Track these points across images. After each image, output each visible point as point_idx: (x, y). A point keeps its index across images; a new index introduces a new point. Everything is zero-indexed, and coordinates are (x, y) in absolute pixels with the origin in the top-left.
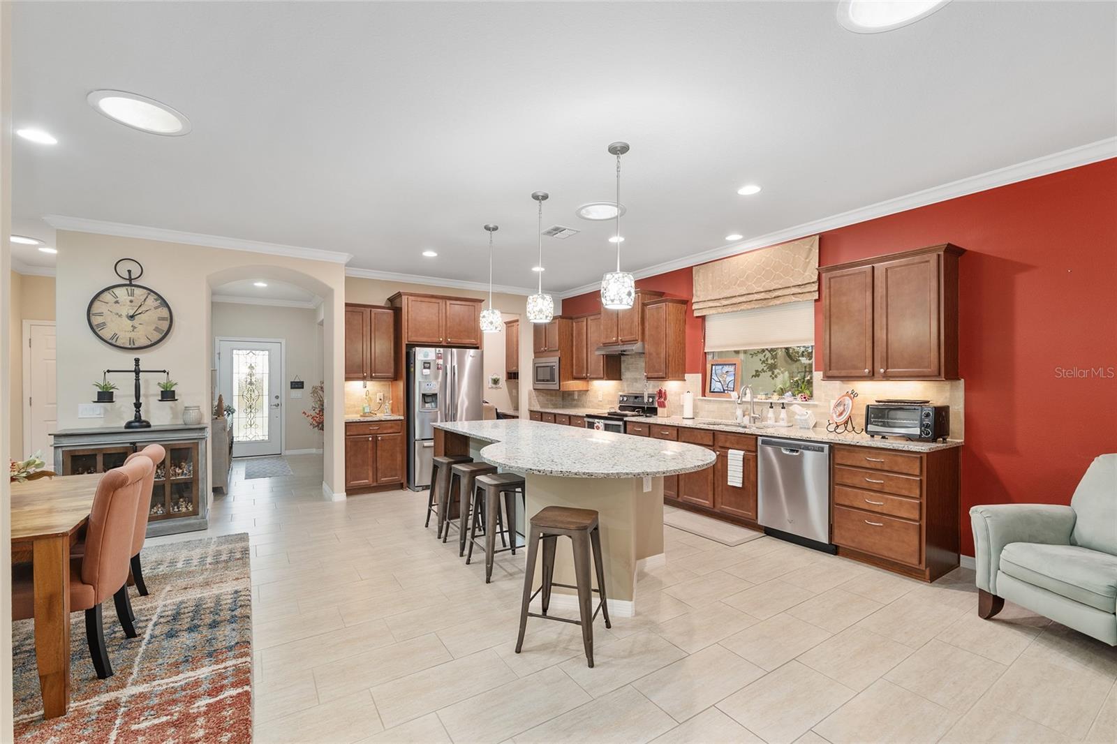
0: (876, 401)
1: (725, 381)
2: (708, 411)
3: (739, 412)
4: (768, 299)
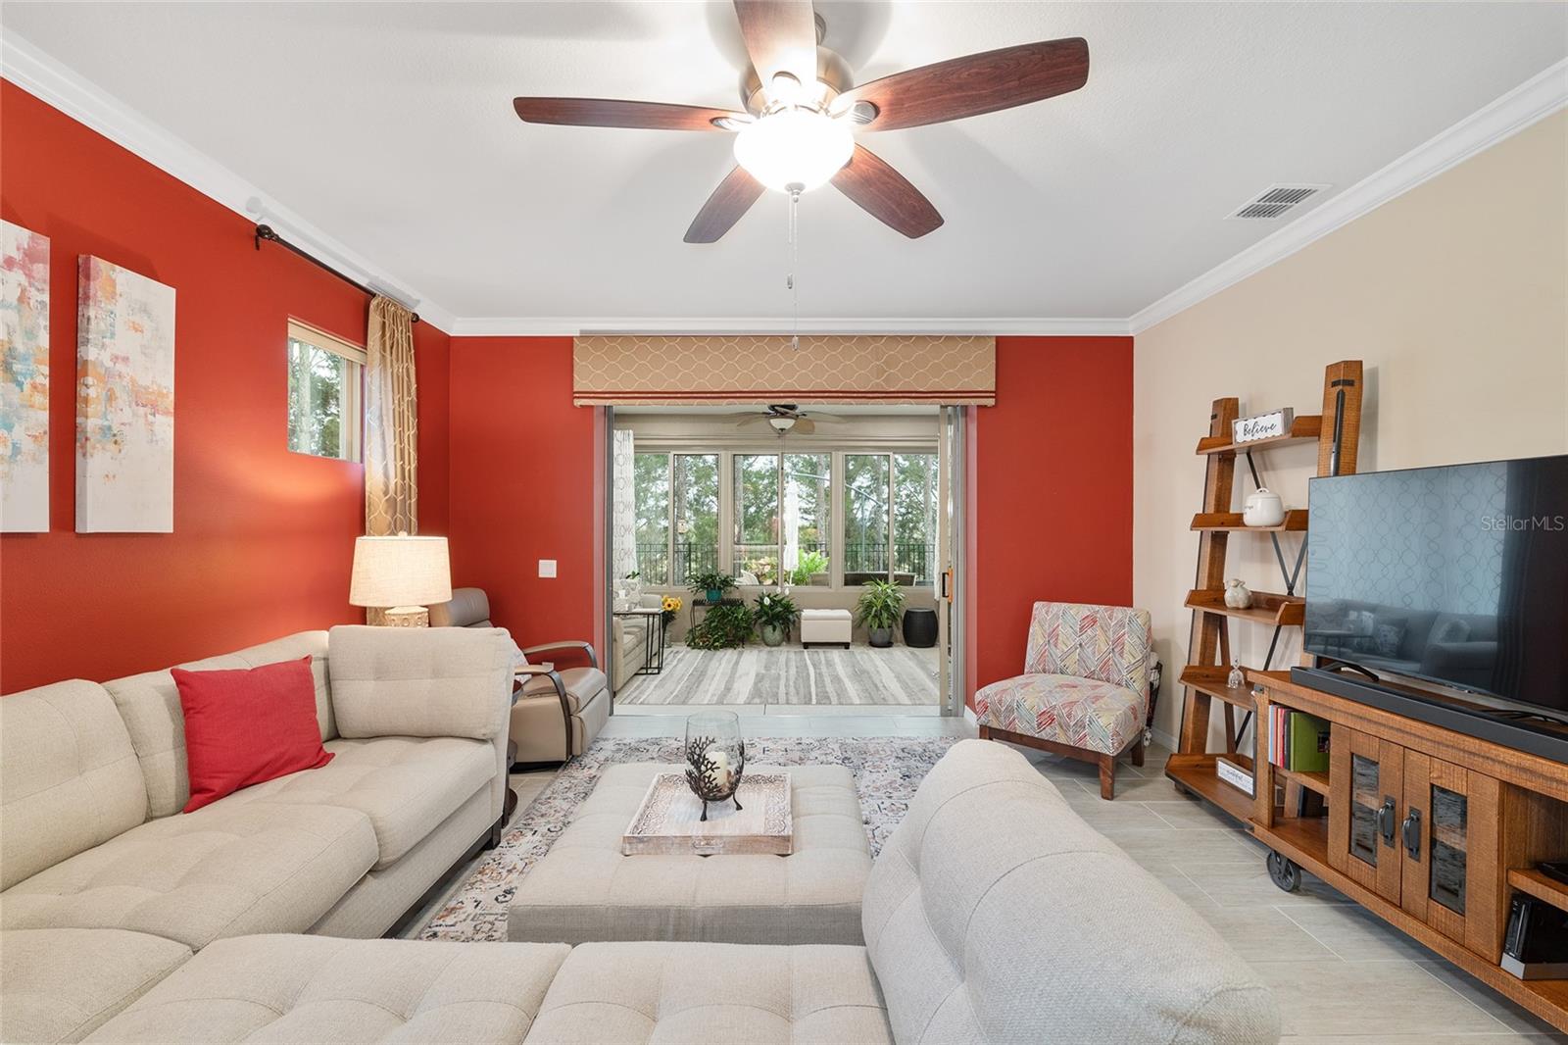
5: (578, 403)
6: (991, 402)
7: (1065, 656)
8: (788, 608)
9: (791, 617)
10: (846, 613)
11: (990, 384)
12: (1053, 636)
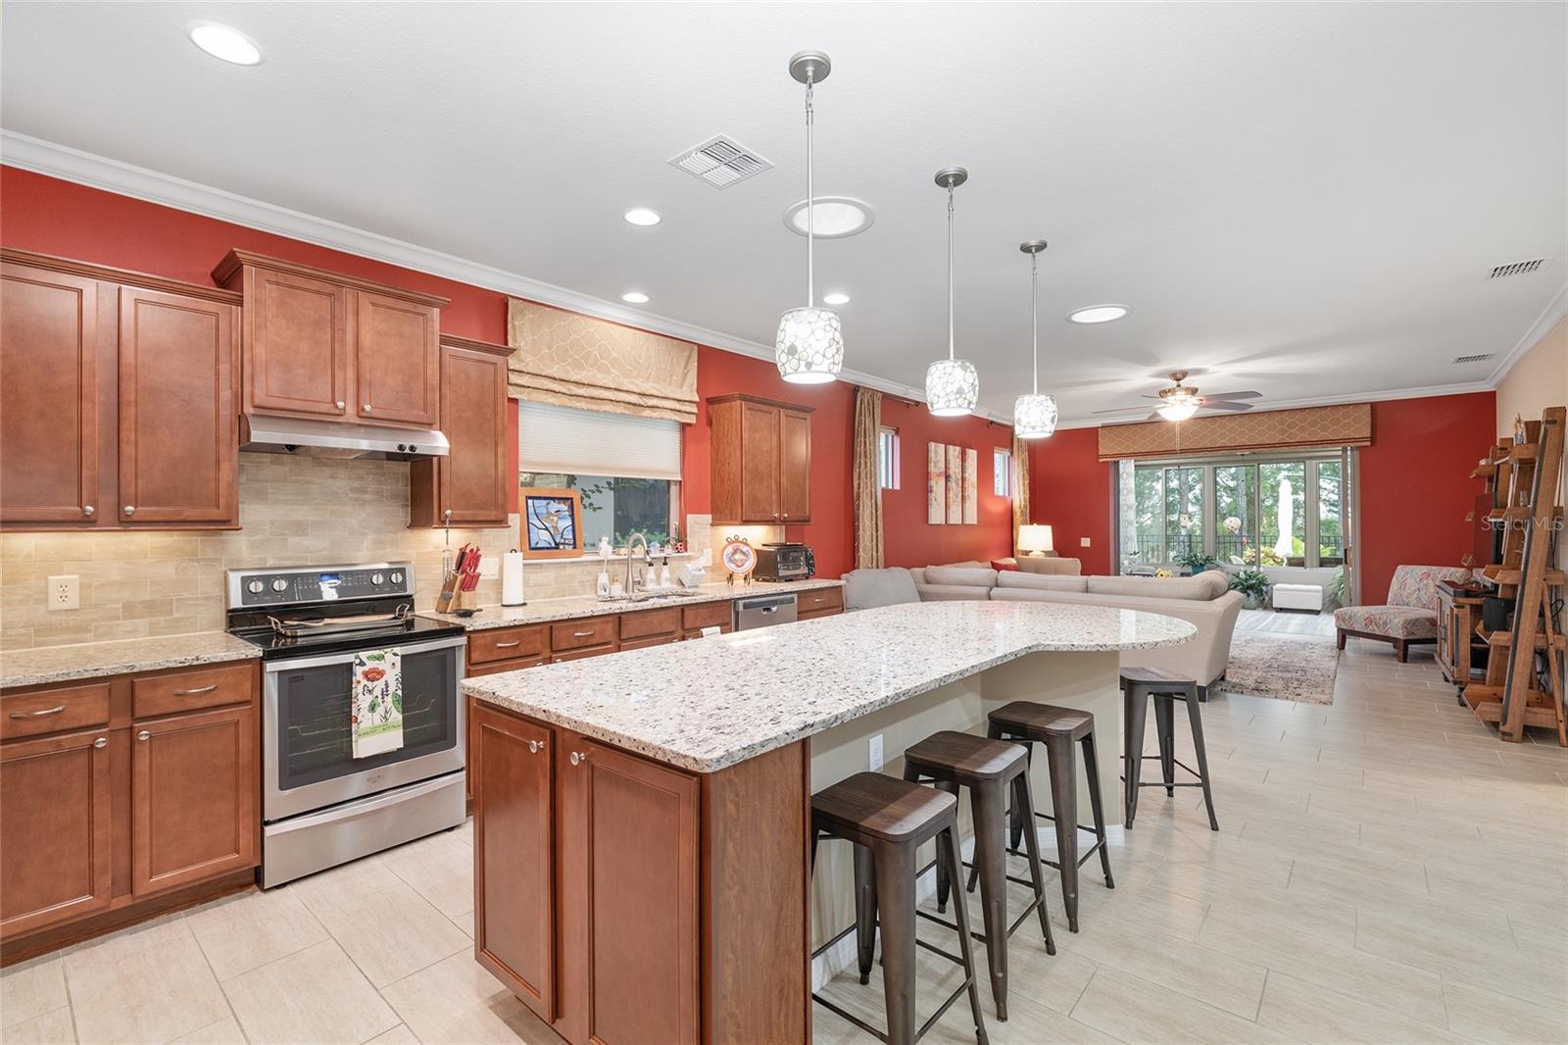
0: (764, 545)
1: (555, 528)
2: (535, 586)
3: (604, 578)
4: (640, 405)
5: (1101, 460)
6: (1369, 444)
7: (1410, 595)
8: (1262, 582)
9: (1264, 588)
10: (1320, 588)
11: (1367, 432)
12: (1403, 585)
